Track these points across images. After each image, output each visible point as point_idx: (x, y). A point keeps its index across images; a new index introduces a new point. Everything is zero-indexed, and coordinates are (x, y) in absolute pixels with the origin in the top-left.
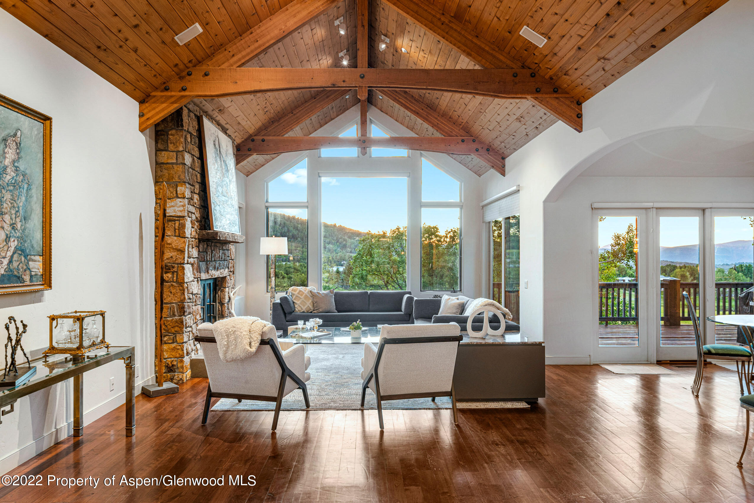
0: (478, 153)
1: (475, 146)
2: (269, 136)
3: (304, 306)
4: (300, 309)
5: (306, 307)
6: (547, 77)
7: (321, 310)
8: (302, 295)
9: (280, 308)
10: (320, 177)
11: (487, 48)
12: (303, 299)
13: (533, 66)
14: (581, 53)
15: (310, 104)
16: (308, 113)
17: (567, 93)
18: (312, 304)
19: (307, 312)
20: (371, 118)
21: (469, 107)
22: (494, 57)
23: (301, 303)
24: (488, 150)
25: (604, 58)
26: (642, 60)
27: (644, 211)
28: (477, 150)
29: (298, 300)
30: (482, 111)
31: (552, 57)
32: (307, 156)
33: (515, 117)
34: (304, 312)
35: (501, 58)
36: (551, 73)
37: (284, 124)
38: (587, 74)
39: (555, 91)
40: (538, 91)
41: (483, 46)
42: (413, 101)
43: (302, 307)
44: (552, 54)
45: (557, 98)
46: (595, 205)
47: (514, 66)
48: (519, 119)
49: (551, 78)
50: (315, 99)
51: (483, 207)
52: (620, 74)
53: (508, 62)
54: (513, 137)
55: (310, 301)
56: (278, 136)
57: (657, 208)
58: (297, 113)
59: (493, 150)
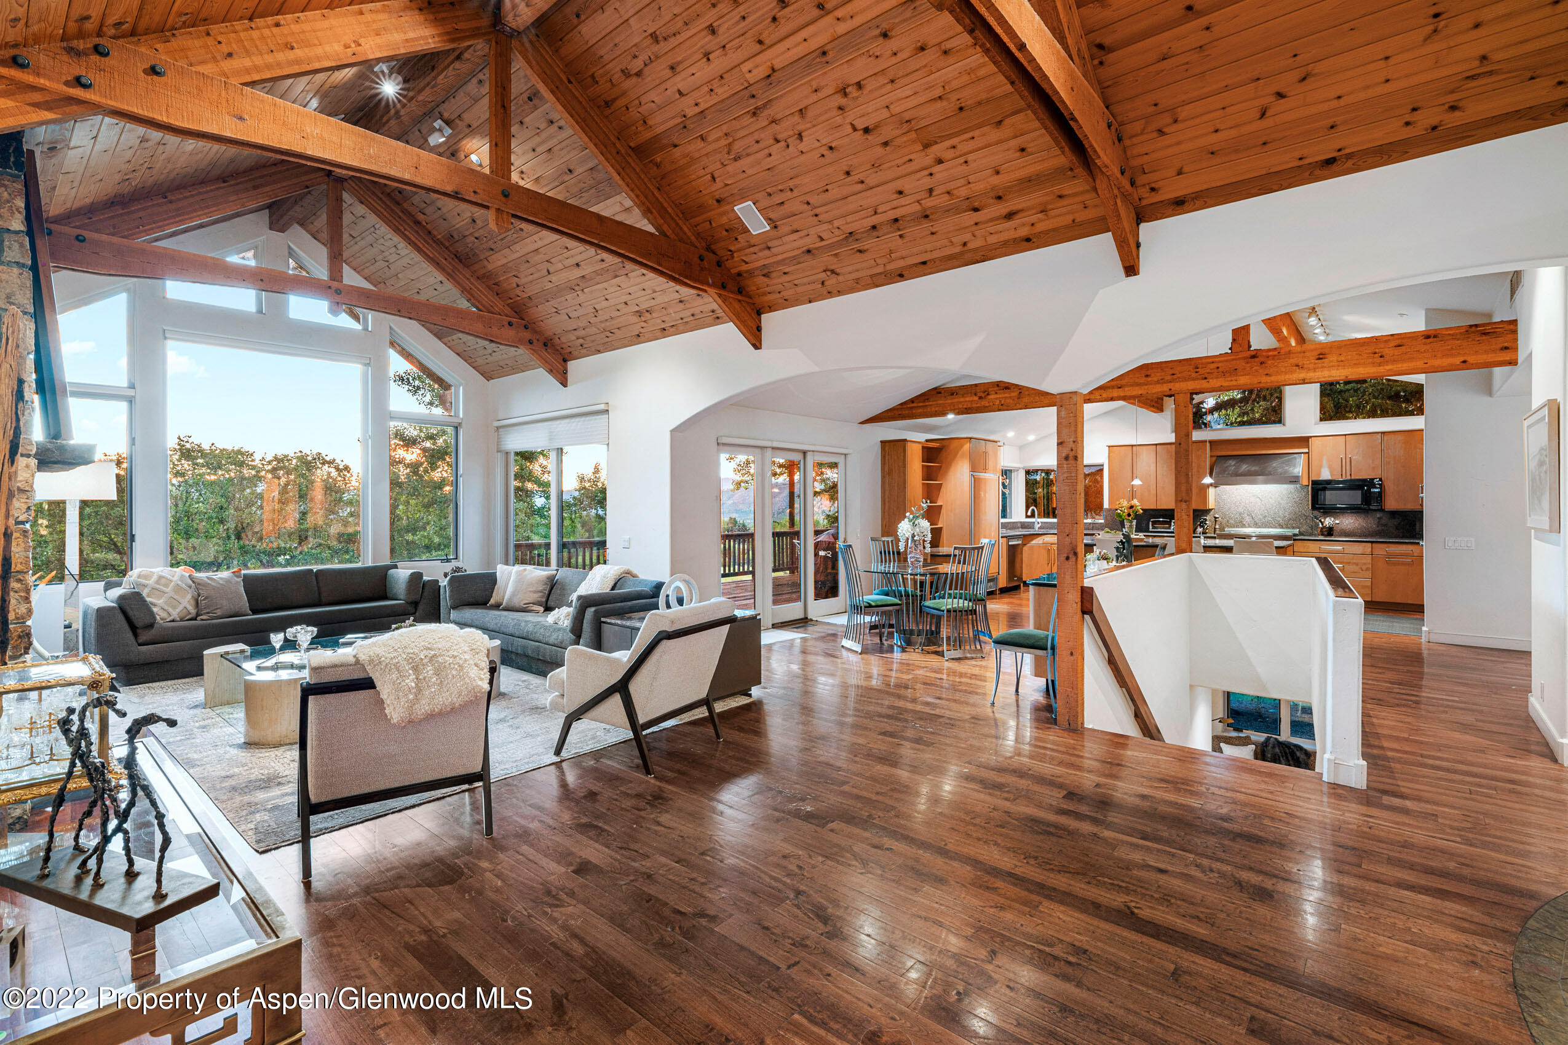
0: (531, 346)
1: (527, 335)
2: (97, 231)
3: (174, 608)
4: (164, 615)
5: (178, 610)
6: (734, 271)
7: (219, 613)
8: (167, 586)
9: (121, 617)
10: (165, 338)
11: (669, 210)
12: (172, 594)
13: (721, 253)
14: (808, 257)
15: (212, 191)
16: (207, 207)
17: (750, 297)
18: (193, 602)
19: (182, 620)
20: (292, 246)
21: (554, 278)
22: (677, 224)
23: (165, 603)
24: (545, 345)
25: (833, 272)
26: (877, 286)
27: (758, 451)
28: (531, 342)
29: (159, 598)
30: (577, 288)
31: (761, 250)
32: (128, 291)
33: (637, 309)
34: (173, 621)
35: (685, 229)
36: (744, 267)
37: (141, 214)
38: (796, 282)
39: (740, 291)
40: (724, 287)
41: (666, 205)
42: (431, 242)
43: (170, 610)
44: (763, 246)
45: (739, 301)
46: (725, 440)
47: (698, 245)
48: (639, 314)
49: (739, 274)
50: (224, 182)
51: (498, 428)
52: (840, 293)
53: (693, 238)
54: (609, 334)
55: (189, 596)
56: (123, 237)
57: (773, 448)
58: (179, 200)
59: (553, 346)
